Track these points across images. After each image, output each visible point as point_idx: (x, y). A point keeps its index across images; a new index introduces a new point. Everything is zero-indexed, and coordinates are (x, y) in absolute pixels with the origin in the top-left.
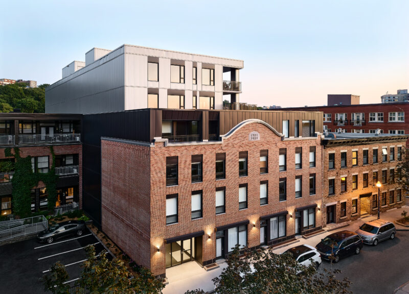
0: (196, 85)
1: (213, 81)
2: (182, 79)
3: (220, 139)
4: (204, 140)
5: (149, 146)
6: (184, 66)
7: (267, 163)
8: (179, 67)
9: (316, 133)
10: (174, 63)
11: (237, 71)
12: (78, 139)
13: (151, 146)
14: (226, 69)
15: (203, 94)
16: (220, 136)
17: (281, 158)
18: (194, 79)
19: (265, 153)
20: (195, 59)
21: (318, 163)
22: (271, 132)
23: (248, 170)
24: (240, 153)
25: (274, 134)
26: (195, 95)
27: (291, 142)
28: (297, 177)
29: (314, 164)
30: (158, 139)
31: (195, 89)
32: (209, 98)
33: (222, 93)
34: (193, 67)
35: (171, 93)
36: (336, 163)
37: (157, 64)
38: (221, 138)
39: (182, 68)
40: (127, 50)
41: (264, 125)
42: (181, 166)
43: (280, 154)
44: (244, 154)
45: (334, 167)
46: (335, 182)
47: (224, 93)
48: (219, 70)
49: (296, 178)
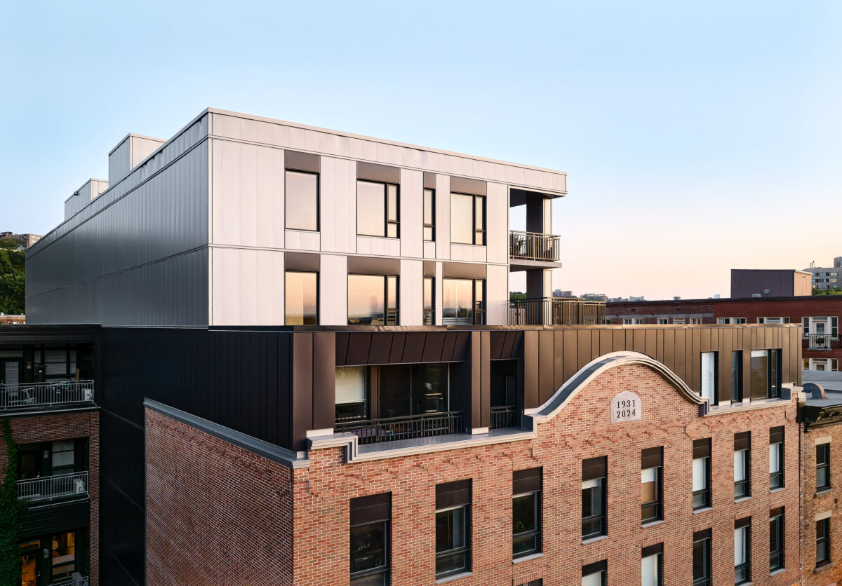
0: (433, 243)
1: (480, 233)
2: (393, 223)
3: (528, 425)
4: (475, 431)
5: (290, 465)
6: (398, 186)
7: (658, 487)
8: (382, 186)
9: (784, 386)
10: (368, 173)
11: (547, 203)
12: (88, 394)
13: (296, 465)
14: (517, 197)
15: (453, 272)
16: (528, 412)
17: (697, 466)
18: (425, 226)
19: (653, 458)
20: (432, 164)
21: (791, 475)
22: (670, 390)
23: (610, 517)
24: (586, 463)
25: (679, 399)
26: (429, 274)
27: (724, 420)
28: (738, 524)
29: (779, 479)
30: (322, 437)
31: (429, 256)
32: (470, 282)
33: (505, 269)
34: (425, 189)
35: (358, 267)
36: (832, 471)
37: (315, 177)
38: (530, 419)
39: (392, 190)
40: (216, 127)
41: (652, 369)
42: (401, 524)
43: (695, 457)
44: (596, 468)
45: (828, 485)
46: (832, 527)
47: (514, 268)
48: (498, 198)
49: (736, 527)
